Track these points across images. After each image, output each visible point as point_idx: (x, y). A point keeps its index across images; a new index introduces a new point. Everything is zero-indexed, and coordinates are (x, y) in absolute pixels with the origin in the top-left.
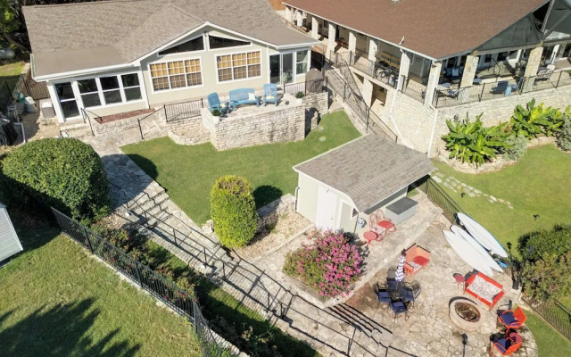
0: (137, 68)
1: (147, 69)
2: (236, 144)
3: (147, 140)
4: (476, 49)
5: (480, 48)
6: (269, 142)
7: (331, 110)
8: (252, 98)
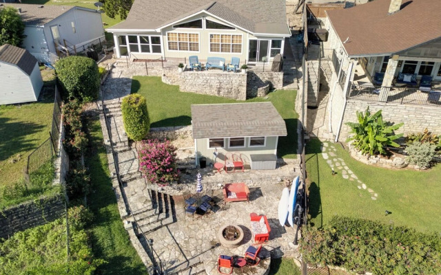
0: (159, 34)
1: (165, 35)
2: (193, 90)
3: (149, 75)
4: (397, 54)
5: (401, 53)
6: (217, 95)
7: (285, 88)
8: (221, 65)
